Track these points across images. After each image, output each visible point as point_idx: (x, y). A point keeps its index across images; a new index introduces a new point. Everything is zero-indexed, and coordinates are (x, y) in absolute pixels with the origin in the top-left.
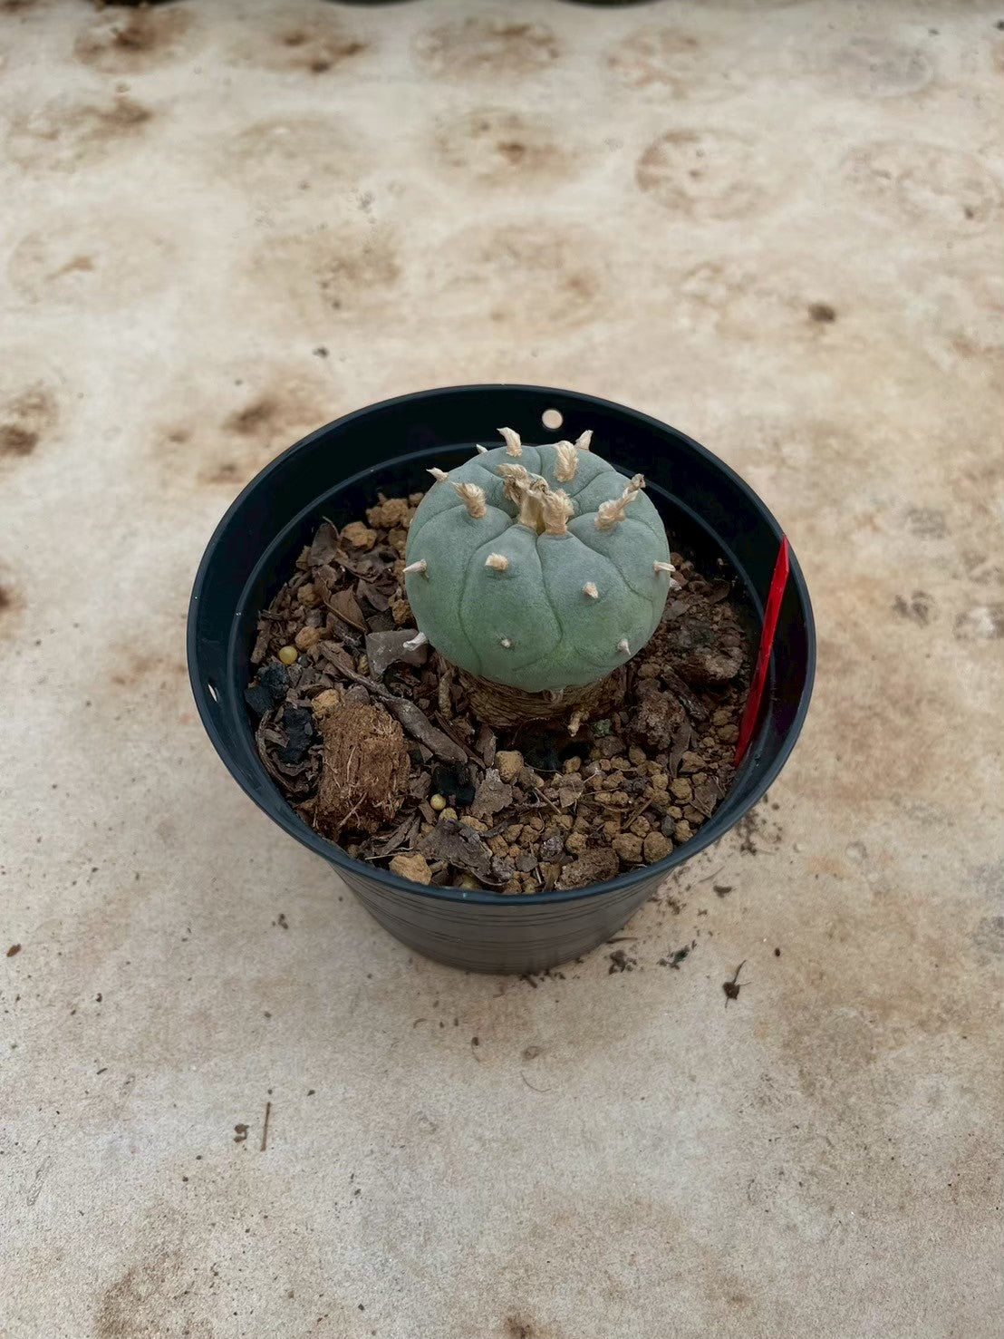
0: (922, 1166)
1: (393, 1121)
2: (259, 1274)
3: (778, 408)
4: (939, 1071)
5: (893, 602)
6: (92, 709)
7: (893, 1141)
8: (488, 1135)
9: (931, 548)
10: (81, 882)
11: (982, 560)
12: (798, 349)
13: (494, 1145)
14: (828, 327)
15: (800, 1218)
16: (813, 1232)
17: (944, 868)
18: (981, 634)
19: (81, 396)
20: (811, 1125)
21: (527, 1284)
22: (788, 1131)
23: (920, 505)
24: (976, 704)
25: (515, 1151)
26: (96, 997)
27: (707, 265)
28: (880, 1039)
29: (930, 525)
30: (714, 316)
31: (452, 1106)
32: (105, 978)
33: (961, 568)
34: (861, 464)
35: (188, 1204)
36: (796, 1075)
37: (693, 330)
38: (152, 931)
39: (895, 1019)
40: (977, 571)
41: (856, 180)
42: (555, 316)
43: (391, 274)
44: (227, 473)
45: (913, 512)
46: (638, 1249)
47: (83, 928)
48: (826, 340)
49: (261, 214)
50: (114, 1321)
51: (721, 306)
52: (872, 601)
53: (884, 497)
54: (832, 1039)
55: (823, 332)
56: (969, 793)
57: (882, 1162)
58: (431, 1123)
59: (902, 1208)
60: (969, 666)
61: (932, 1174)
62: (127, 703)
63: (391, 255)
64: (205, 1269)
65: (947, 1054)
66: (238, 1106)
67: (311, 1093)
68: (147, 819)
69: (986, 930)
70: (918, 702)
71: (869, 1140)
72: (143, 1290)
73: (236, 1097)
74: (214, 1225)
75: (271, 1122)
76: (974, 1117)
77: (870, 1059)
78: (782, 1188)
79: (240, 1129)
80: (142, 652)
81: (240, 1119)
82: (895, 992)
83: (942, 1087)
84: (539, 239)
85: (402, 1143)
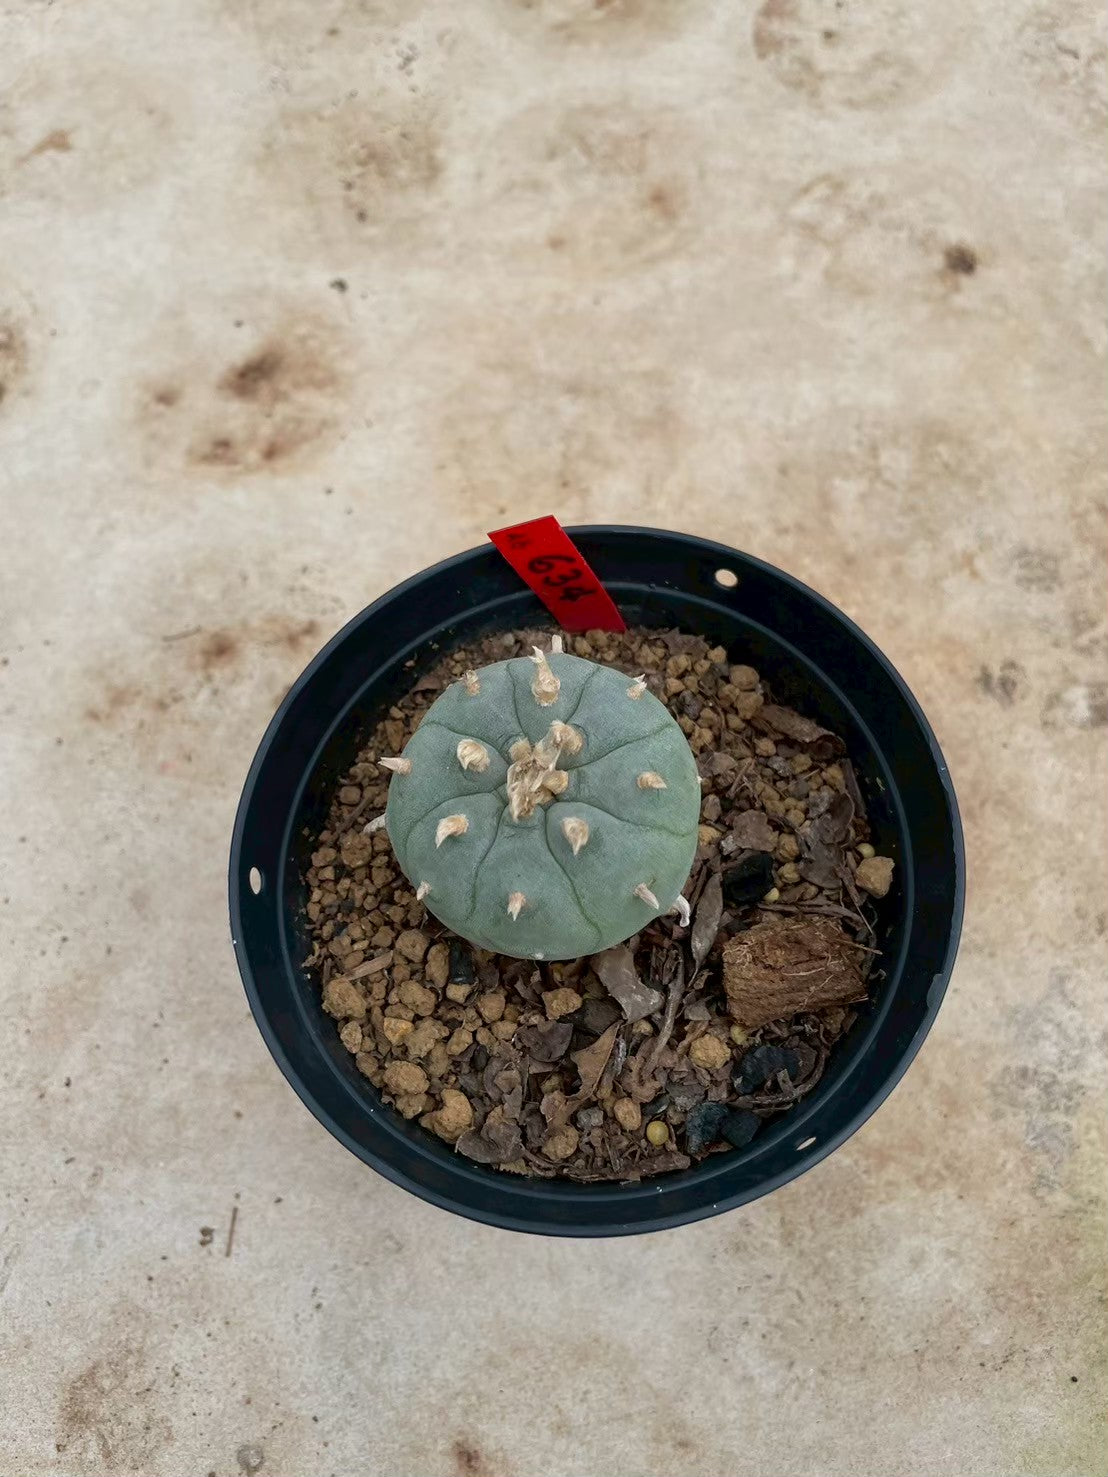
0: (890, 1329)
1: (359, 1237)
2: (219, 1378)
3: (884, 396)
4: (927, 1231)
5: (977, 673)
6: (64, 748)
7: (866, 1300)
8: (453, 1259)
9: (1037, 603)
10: (51, 953)
11: (1093, 624)
12: (921, 311)
13: (460, 1270)
14: (965, 280)
15: (758, 1370)
16: (770, 1386)
17: (975, 1006)
18: (1072, 722)
19: (54, 334)
20: (784, 1277)
21: (477, 1411)
22: (760, 1281)
23: (1032, 545)
24: (1049, 807)
25: (479, 1277)
26: (65, 1081)
27: (825, 178)
28: (871, 1191)
29: (1040, 572)
30: (825, 257)
31: (419, 1226)
32: (73, 1062)
33: (1066, 633)
34: (972, 482)
35: (152, 1303)
36: (776, 1223)
37: (795, 278)
38: (123, 1013)
39: (892, 1171)
40: (1084, 640)
41: (1034, 59)
42: (630, 246)
43: (432, 172)
44: (220, 451)
45: (1023, 553)
46: (591, 1386)
47: (52, 1005)
48: (959, 300)
49: (276, 72)
50: (79, 1411)
51: (835, 244)
52: (953, 670)
53: (990, 530)
54: (820, 1187)
55: (957, 289)
56: (1020, 919)
57: (851, 1321)
58: (397, 1243)
59: (863, 1369)
60: (1051, 761)
61: (900, 1338)
62: (101, 744)
63: (433, 142)
64: (167, 1368)
65: (939, 1213)
66: (204, 1208)
67: (279, 1201)
68: (121, 885)
69: (1008, 1080)
70: (983, 804)
71: (840, 1297)
72: (106, 1384)
73: (202, 1199)
74: (176, 1326)
75: (237, 1228)
76: (955, 1284)
77: (857, 1211)
78: (744, 1339)
79: (206, 1232)
80: (119, 681)
81: (206, 1222)
82: (896, 1141)
83: (927, 1249)
84: (618, 127)
85: (366, 1260)
